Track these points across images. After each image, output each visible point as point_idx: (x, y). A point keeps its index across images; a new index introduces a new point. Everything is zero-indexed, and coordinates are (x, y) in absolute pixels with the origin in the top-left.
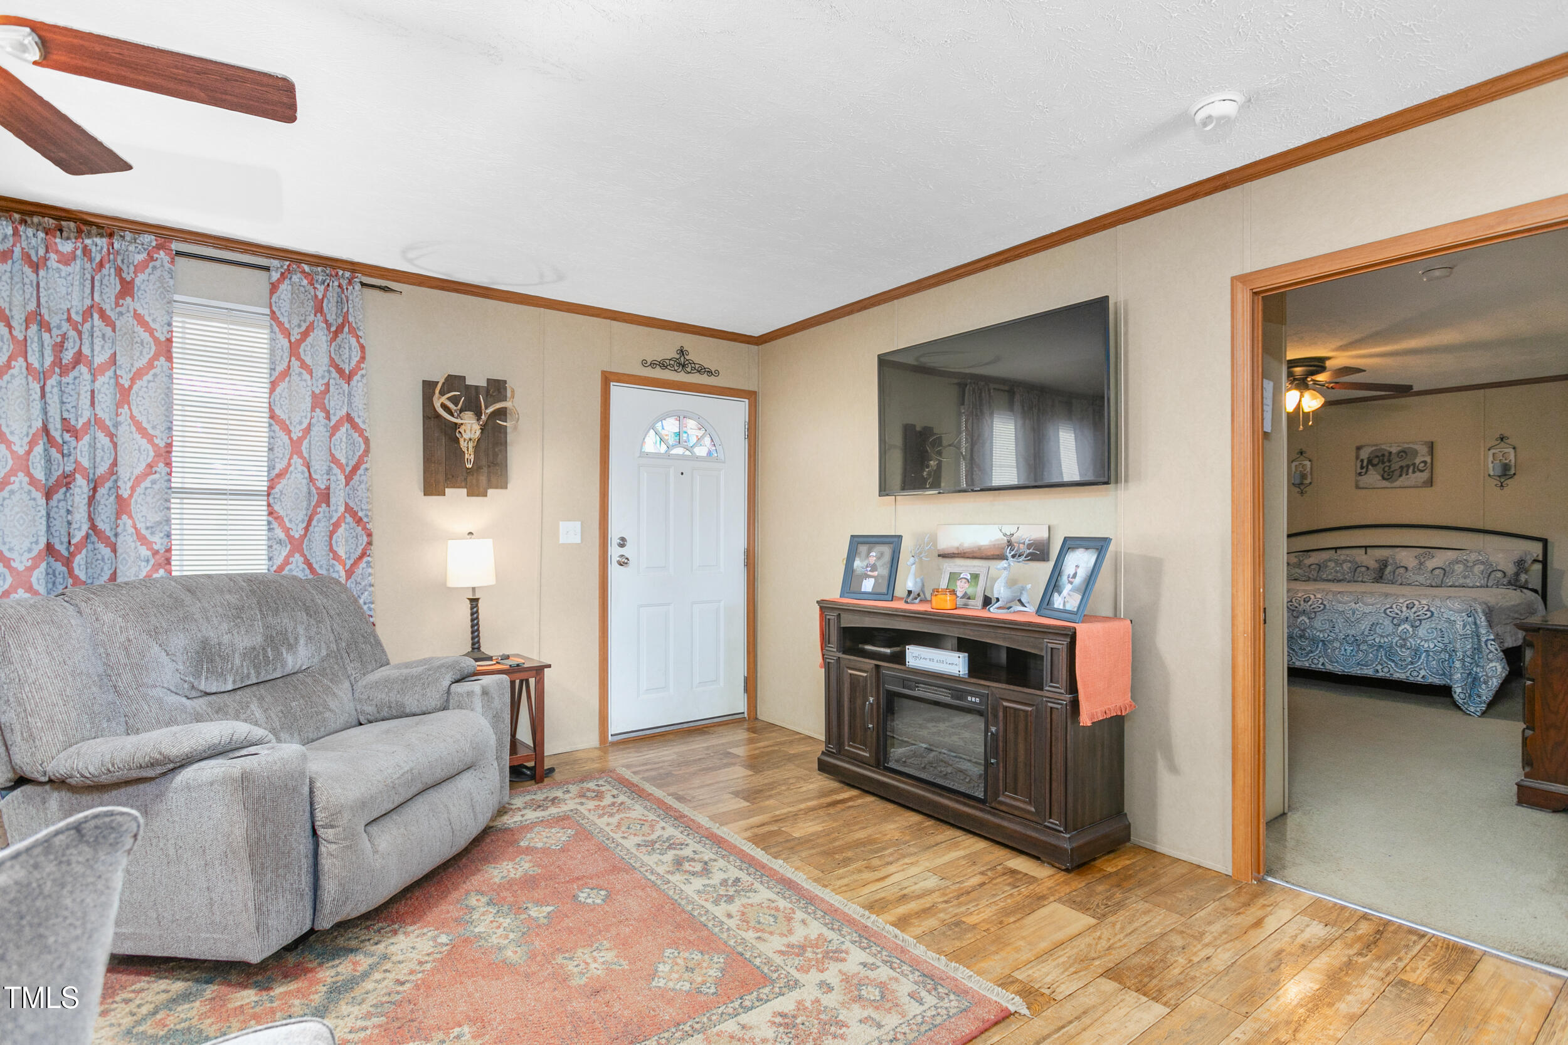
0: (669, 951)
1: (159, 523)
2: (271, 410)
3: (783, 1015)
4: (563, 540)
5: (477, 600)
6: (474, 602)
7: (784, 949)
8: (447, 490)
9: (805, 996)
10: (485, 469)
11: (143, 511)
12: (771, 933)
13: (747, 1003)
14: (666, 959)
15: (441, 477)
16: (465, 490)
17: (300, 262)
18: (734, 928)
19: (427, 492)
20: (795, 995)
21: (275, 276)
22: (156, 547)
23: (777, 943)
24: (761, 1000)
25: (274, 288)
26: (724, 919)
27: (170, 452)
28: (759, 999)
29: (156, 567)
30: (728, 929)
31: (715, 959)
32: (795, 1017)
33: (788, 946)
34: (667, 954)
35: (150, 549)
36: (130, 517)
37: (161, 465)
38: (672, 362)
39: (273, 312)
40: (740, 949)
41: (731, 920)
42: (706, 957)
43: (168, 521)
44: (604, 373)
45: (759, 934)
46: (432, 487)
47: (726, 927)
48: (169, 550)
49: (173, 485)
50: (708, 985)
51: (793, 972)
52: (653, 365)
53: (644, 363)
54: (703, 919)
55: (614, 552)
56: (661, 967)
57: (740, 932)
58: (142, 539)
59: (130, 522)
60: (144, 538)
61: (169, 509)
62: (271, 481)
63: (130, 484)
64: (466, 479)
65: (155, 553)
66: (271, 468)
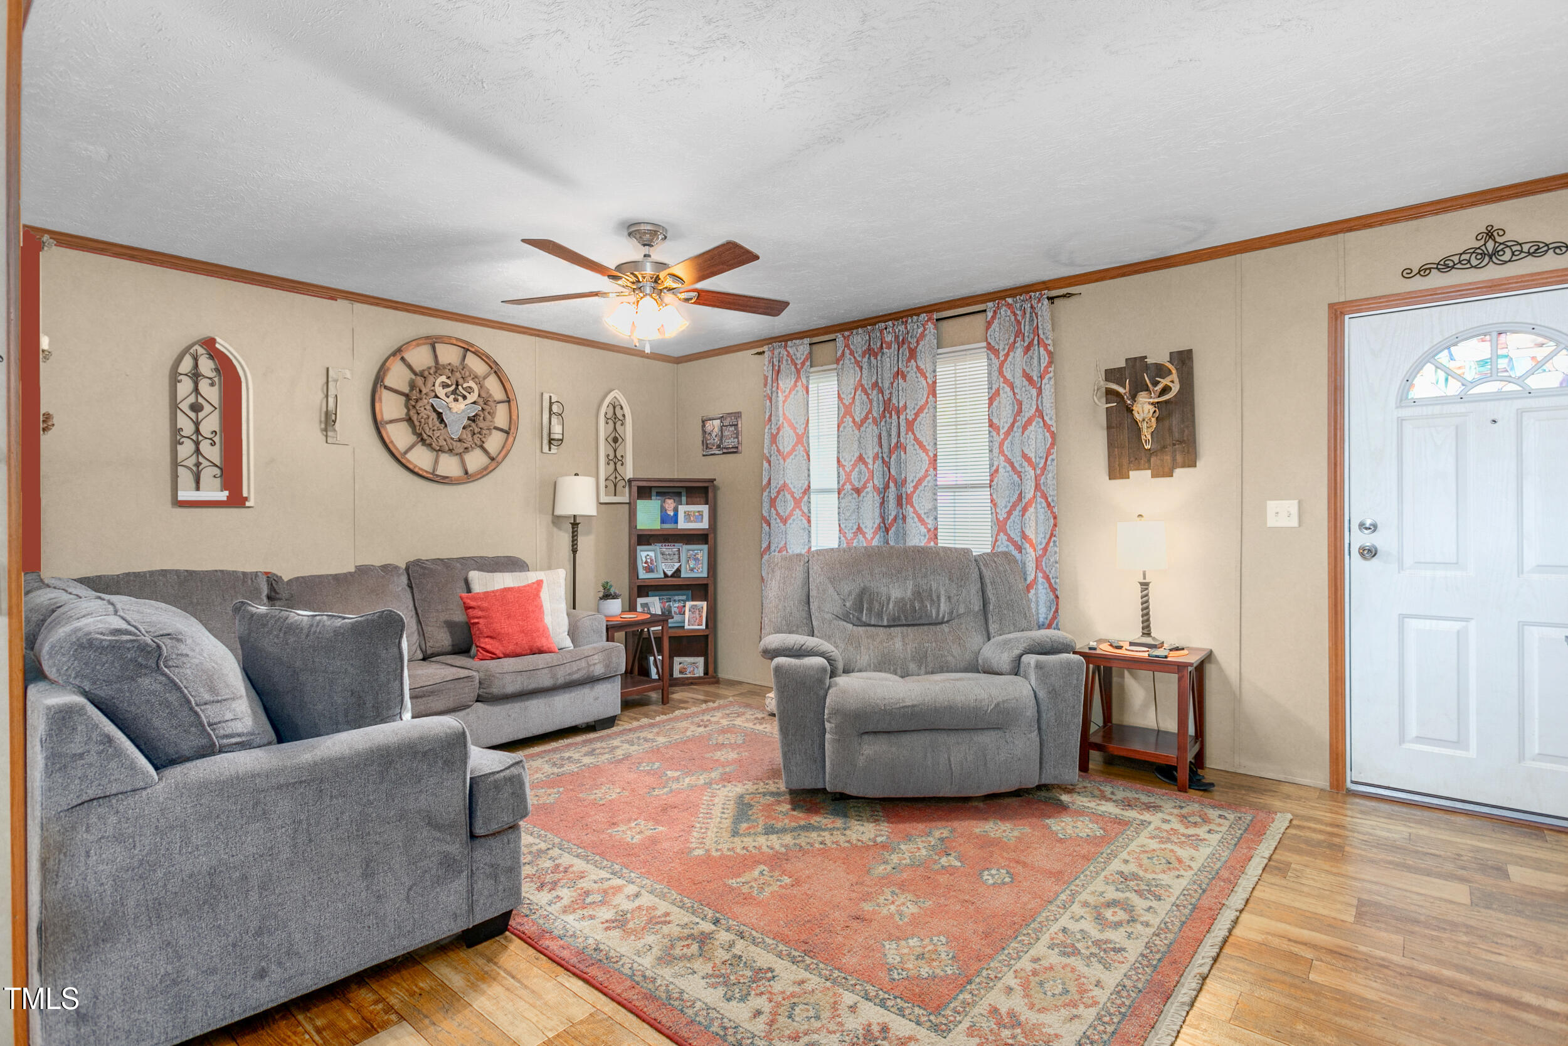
1: (931, 510)
2: (990, 421)
4: (1272, 522)
5: (1147, 584)
6: (1145, 586)
8: (1131, 473)
10: (1169, 449)
11: (921, 502)
15: (1125, 461)
16: (1149, 472)
17: (1004, 298)
19: (1112, 477)
21: (990, 314)
22: (929, 526)
25: (989, 324)
27: (936, 460)
29: (930, 540)
35: (926, 528)
36: (912, 506)
37: (932, 469)
38: (1466, 257)
39: (989, 344)
43: (935, 508)
44: (1331, 306)
46: (1116, 471)
48: (936, 529)
49: (938, 483)
52: (1424, 271)
53: (1407, 274)
55: (1356, 539)
58: (921, 520)
59: (911, 510)
60: (923, 520)
61: (936, 500)
62: (991, 475)
63: (912, 484)
64: (1149, 461)
65: (929, 531)
66: (991, 465)
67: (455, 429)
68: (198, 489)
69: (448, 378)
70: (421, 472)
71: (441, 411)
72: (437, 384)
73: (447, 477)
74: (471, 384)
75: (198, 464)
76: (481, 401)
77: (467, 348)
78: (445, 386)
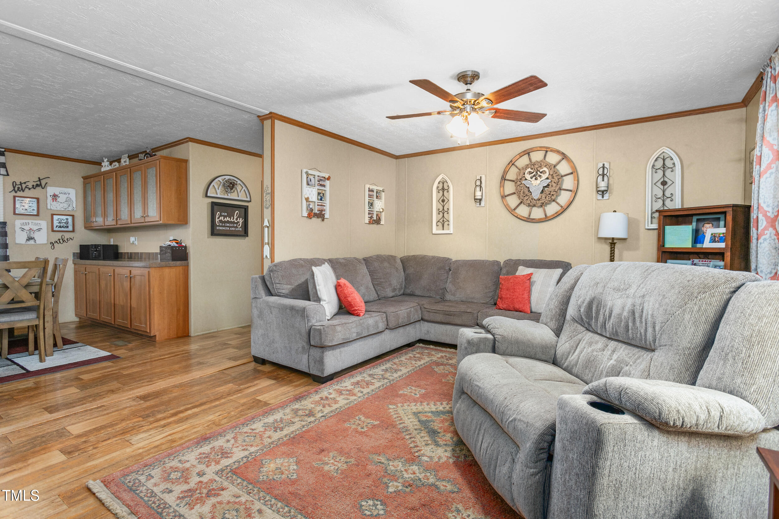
0: (294, 477)
3: (227, 457)
7: (222, 492)
9: (215, 467)
12: (229, 502)
13: (245, 459)
14: (294, 472)
18: (256, 502)
20: (219, 467)
23: (226, 496)
24: (238, 462)
26: (264, 508)
28: (239, 462)
30: (259, 499)
31: (265, 477)
32: (222, 457)
33: (218, 495)
34: (295, 474)
40: (250, 486)
41: (258, 508)
42: (271, 478)
45: (237, 500)
47: (262, 501)
50: (266, 463)
51: (217, 479)
54: (279, 504)
56: (295, 467)
57: (251, 499)
67: (536, 194)
68: (443, 230)
69: (532, 169)
70: (521, 218)
71: (528, 186)
72: (526, 173)
73: (534, 219)
74: (545, 169)
75: (443, 221)
76: (550, 177)
77: (547, 150)
78: (530, 173)
